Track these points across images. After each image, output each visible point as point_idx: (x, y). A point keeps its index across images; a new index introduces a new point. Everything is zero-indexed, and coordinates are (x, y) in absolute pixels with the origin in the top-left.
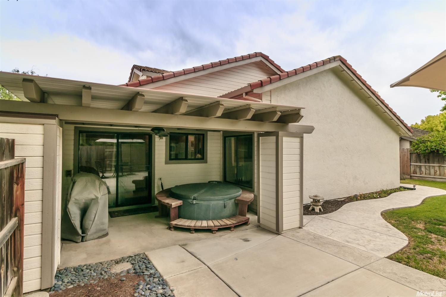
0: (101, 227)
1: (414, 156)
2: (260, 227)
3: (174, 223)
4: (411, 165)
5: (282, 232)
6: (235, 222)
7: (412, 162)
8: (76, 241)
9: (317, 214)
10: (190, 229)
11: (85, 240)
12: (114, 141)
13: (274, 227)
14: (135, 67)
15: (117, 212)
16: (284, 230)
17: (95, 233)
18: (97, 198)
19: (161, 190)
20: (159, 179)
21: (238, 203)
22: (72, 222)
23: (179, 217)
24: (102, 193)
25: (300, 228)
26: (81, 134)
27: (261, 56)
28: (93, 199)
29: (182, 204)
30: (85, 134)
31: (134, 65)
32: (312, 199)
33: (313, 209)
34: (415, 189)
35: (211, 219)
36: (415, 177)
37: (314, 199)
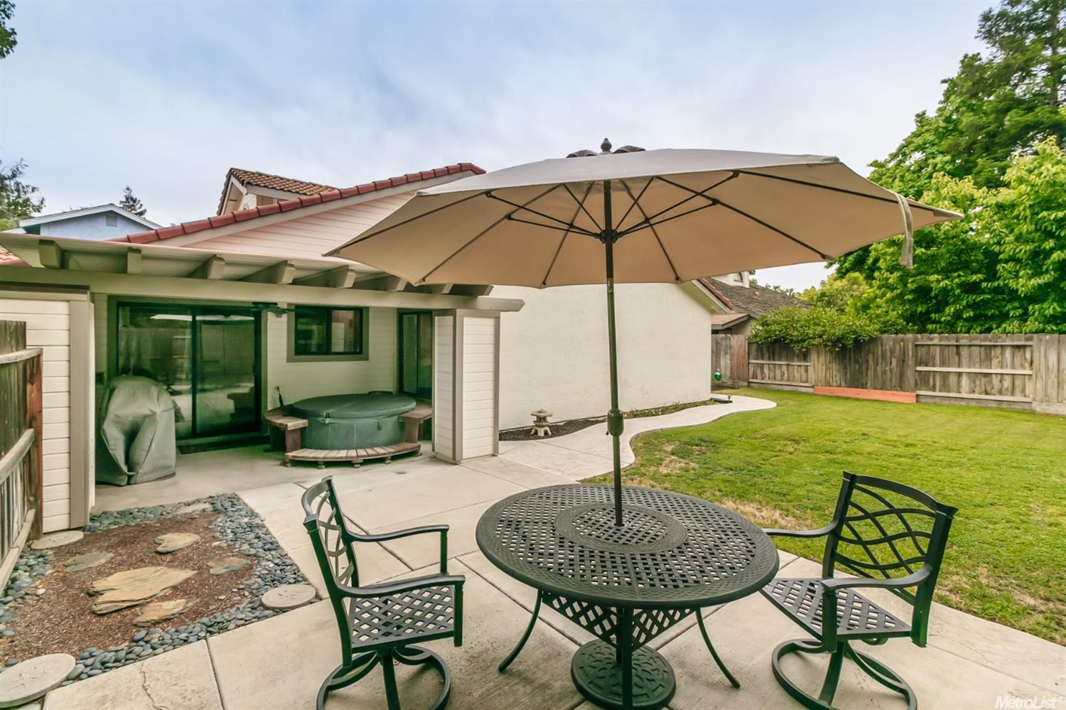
0: (163, 462)
1: (754, 347)
2: (435, 457)
3: (290, 454)
4: (749, 363)
5: (462, 461)
6: (392, 450)
7: (750, 357)
8: (118, 483)
9: (540, 438)
10: (317, 462)
11: (133, 482)
12: (189, 318)
13: (450, 454)
14: (232, 173)
15: (195, 446)
16: (464, 458)
17: (151, 471)
18: (154, 414)
19: (279, 405)
20: (275, 388)
21: (403, 423)
22: (111, 452)
23: (303, 445)
24: (162, 407)
25: (493, 455)
26: (120, 308)
27: (471, 170)
28: (146, 416)
29: (307, 425)
30: (128, 309)
31: (232, 169)
32: (536, 417)
33: (536, 433)
34: (731, 402)
35: (354, 446)
36: (754, 385)
37: (537, 417)
